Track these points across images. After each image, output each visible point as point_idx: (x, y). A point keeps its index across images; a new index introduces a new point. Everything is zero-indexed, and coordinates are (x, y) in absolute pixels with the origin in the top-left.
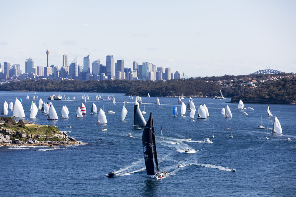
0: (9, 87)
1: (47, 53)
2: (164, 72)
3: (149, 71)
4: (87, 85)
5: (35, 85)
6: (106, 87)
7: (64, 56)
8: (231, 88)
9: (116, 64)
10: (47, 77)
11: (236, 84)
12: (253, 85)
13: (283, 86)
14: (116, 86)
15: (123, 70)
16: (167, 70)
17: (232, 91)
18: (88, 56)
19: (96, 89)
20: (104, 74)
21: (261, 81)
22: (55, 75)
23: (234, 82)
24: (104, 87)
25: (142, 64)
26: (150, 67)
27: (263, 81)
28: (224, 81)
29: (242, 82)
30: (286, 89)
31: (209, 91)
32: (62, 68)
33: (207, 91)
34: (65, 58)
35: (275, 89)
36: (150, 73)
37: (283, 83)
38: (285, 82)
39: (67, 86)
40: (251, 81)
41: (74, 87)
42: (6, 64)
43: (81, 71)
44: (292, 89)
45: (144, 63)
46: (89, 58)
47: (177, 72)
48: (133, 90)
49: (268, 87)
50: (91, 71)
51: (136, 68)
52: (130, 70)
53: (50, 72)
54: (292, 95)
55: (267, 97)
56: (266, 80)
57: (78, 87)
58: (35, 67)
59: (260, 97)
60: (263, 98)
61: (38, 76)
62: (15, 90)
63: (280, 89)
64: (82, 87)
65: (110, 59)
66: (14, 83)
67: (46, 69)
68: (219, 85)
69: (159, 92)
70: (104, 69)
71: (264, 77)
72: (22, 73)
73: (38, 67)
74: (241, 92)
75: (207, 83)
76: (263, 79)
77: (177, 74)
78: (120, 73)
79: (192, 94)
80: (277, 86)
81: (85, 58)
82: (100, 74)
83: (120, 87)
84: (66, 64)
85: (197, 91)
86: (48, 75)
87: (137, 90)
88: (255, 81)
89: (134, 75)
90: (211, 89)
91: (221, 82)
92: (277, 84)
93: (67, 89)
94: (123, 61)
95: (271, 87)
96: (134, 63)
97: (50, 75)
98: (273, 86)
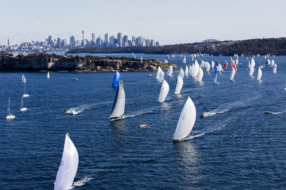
0: (75, 51)
1: (83, 32)
2: (150, 42)
3: (142, 42)
4: (119, 50)
5: (90, 50)
6: (130, 50)
7: (92, 34)
8: (202, 49)
9: (123, 38)
10: (84, 46)
11: (204, 47)
12: (213, 47)
13: (236, 47)
14: (136, 49)
15: (127, 41)
16: (152, 40)
17: (203, 50)
18: (107, 34)
19: (124, 51)
20: (117, 44)
21: (217, 45)
22: (88, 45)
23: (203, 46)
24: (129, 50)
25: (137, 38)
26: (142, 39)
27: (219, 45)
28: (198, 45)
29: (208, 46)
30: (238, 48)
31: (190, 51)
32: (92, 41)
33: (189, 51)
34: (93, 35)
35: (232, 48)
36: (142, 43)
37: (235, 45)
38: (236, 44)
39: (107, 50)
40: (212, 45)
41: (112, 51)
42: (59, 39)
43: (103, 42)
44: (241, 48)
45: (138, 37)
46: (108, 35)
47: (157, 42)
48: (149, 51)
49: (228, 48)
50: (109, 42)
51: (134, 40)
52: (130, 41)
53: (85, 44)
54: (242, 51)
55: (228, 53)
56: (220, 44)
57: (114, 51)
58: (76, 41)
59: (224, 52)
60: (226, 53)
61: (78, 46)
62: (79, 53)
63: (235, 48)
64: (116, 50)
65: (120, 35)
66: (78, 49)
67: (83, 41)
68: (195, 48)
69: (164, 52)
70: (116, 41)
71: (219, 43)
72: (68, 44)
73: (77, 41)
74: (208, 51)
75: (189, 47)
76: (218, 44)
77: (157, 43)
78: (126, 43)
79: (182, 53)
80: (233, 47)
81: (105, 35)
82: (114, 44)
83: (138, 50)
84: (94, 39)
85: (185, 51)
86: (84, 45)
87: (152, 51)
88: (215, 45)
89: (134, 44)
90: (192, 50)
91: (196, 46)
92: (232, 46)
93: (107, 51)
94: (127, 36)
95: (230, 47)
96: (133, 37)
97: (85, 45)
98: (231, 47)
